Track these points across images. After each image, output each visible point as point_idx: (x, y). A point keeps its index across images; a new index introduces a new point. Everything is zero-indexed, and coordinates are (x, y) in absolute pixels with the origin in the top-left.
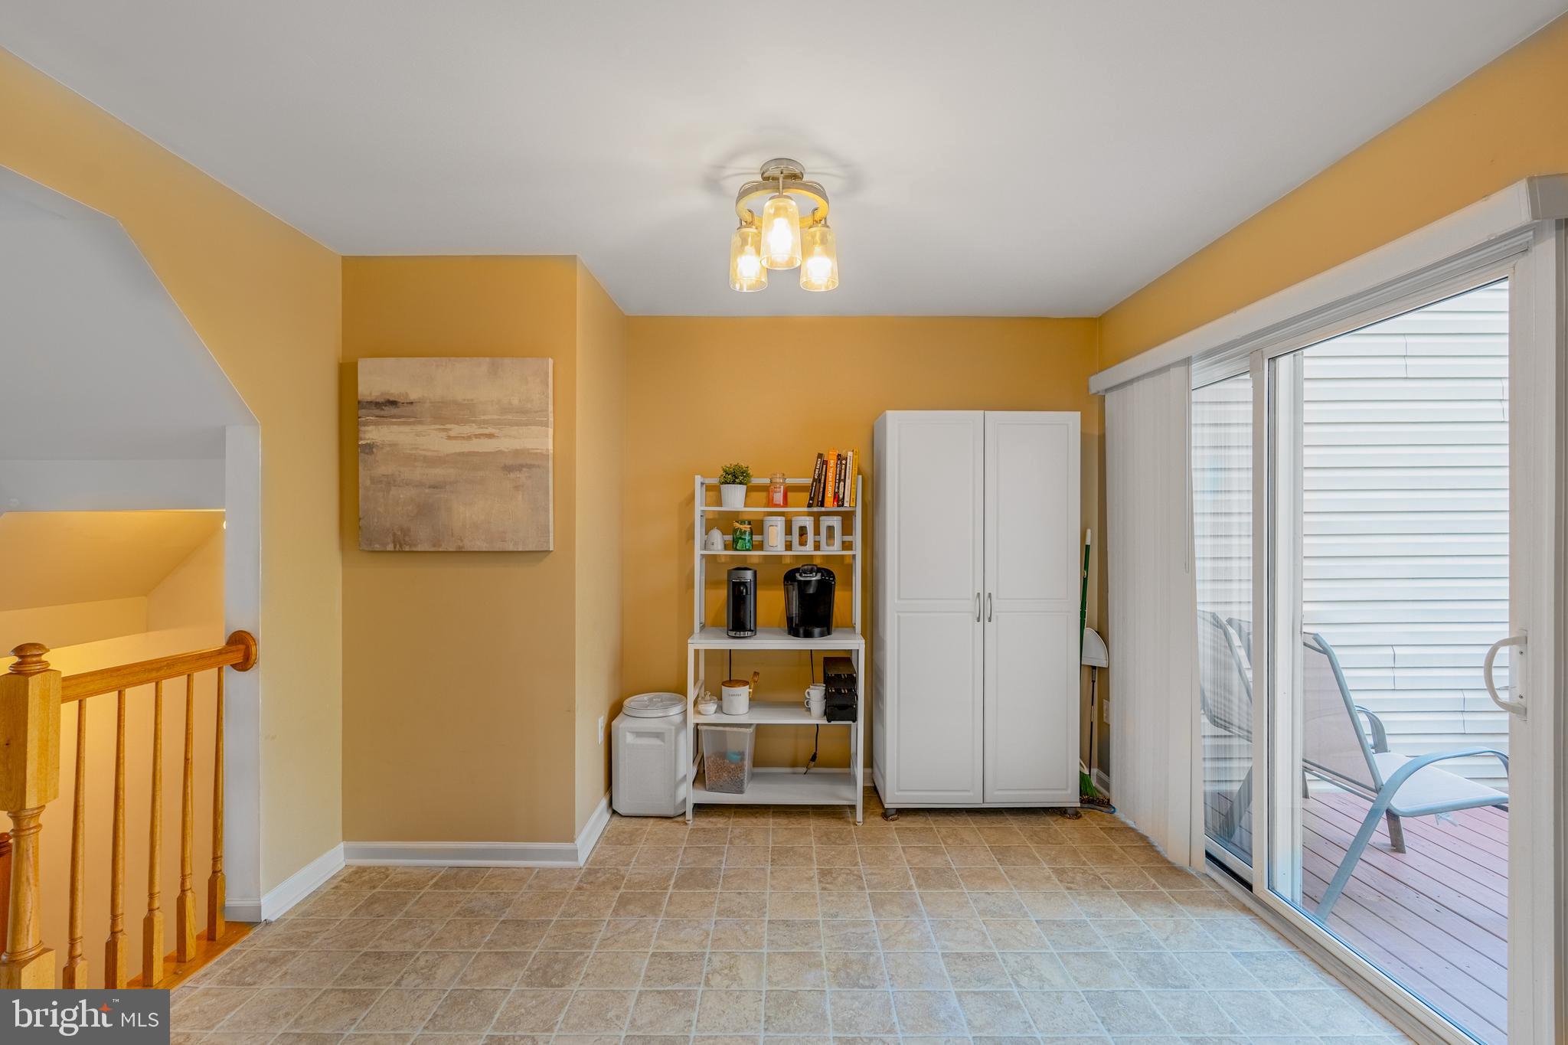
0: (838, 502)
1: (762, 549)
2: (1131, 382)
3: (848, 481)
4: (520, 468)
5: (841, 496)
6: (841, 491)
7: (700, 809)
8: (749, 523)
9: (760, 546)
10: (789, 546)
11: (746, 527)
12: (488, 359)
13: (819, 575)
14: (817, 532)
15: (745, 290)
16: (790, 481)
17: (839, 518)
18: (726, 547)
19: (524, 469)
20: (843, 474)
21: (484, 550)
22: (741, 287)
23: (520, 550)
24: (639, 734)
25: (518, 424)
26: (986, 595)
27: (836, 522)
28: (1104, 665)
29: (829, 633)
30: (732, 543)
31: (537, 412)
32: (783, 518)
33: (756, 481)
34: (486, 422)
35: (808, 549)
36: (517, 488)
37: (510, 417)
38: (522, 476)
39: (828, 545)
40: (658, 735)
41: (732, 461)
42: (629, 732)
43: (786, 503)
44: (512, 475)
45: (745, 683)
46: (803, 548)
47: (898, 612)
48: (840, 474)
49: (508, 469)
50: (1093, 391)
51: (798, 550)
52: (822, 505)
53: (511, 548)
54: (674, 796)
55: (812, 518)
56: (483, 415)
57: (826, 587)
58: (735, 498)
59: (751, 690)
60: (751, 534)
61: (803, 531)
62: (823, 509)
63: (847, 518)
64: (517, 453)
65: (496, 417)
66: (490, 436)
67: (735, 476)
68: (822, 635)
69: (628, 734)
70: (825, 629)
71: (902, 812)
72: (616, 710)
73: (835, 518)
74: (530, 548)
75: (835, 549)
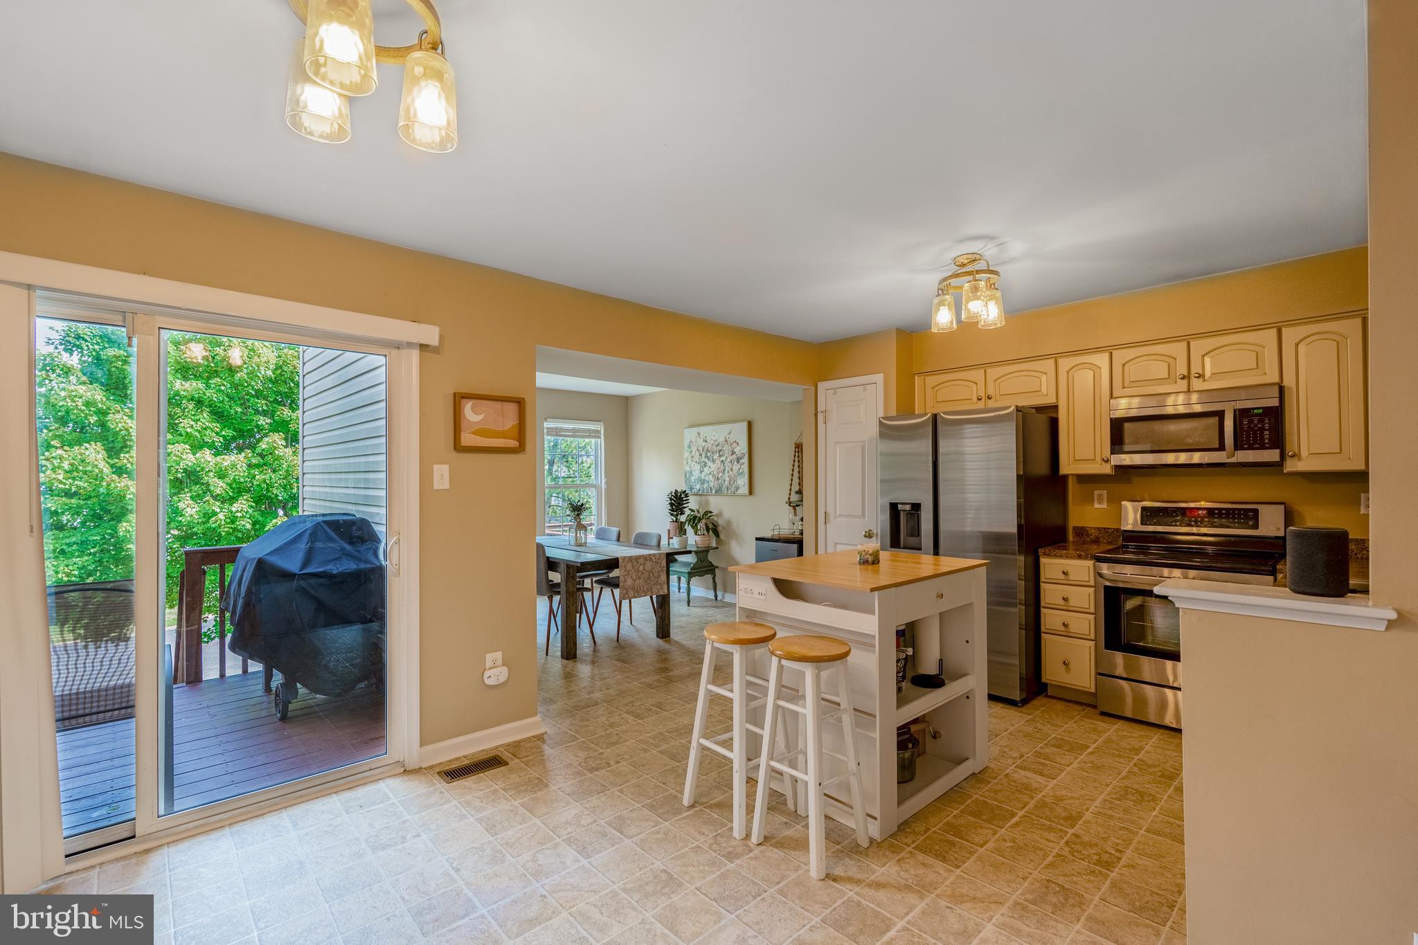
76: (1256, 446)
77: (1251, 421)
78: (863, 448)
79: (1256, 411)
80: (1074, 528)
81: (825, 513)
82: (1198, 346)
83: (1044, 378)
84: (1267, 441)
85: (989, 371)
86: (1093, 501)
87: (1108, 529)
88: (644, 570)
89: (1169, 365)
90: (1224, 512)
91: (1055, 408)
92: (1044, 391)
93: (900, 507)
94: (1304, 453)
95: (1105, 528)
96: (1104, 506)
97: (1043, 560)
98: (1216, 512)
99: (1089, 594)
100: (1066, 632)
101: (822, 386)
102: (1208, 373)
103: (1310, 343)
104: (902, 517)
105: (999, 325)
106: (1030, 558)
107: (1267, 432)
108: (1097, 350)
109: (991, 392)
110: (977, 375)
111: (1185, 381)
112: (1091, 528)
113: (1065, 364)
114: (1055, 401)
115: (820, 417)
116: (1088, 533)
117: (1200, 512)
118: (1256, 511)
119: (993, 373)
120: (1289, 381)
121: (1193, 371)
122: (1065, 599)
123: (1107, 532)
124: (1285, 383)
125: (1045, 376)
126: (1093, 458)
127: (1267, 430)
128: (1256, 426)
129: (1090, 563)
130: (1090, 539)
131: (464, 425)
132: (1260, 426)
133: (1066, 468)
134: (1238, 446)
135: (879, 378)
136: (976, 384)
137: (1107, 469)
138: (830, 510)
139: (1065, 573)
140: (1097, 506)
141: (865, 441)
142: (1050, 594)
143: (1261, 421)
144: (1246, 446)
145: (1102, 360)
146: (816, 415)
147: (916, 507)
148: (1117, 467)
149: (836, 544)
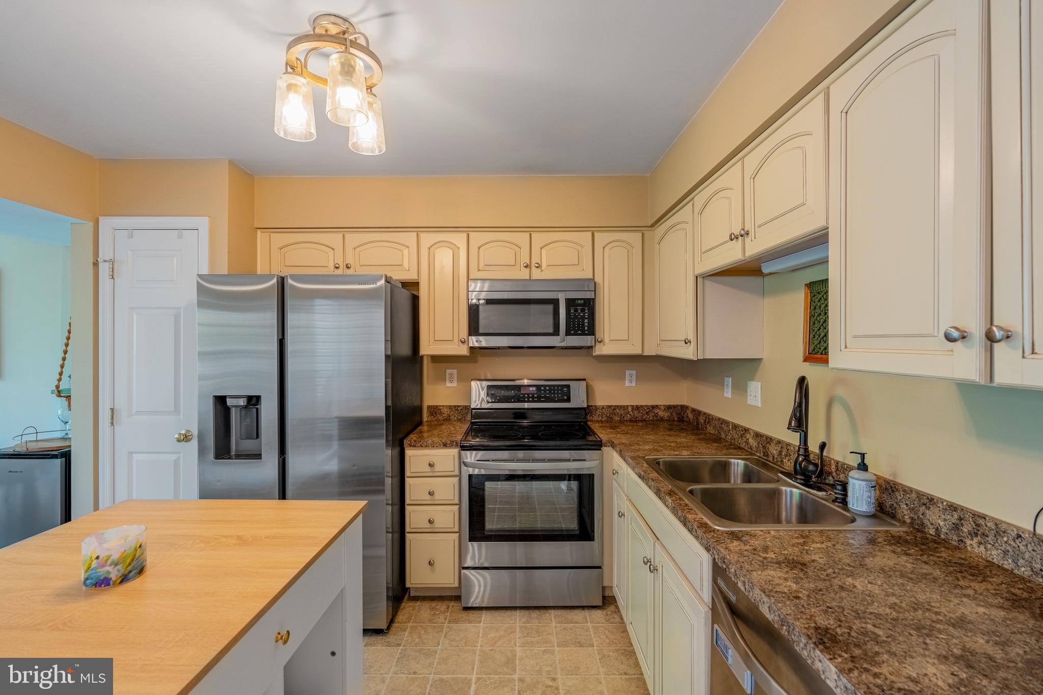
76: (579, 332)
77: (576, 310)
78: (177, 317)
79: (579, 302)
80: (429, 407)
81: (112, 410)
82: (539, 239)
83: (406, 252)
84: (586, 328)
85: (348, 236)
86: (445, 380)
87: (458, 406)
89: (515, 252)
90: (547, 388)
91: (416, 285)
92: (406, 265)
93: (230, 402)
94: (606, 340)
95: (455, 406)
96: (455, 384)
97: (409, 452)
98: (542, 388)
99: (454, 485)
100: (432, 528)
101: (106, 223)
102: (544, 265)
103: (611, 248)
104: (234, 413)
105: (377, 153)
106: (397, 450)
107: (586, 321)
108: (456, 229)
109: (349, 260)
110: (334, 239)
111: (528, 270)
112: (443, 406)
113: (427, 239)
114: (416, 278)
115: (104, 269)
116: (441, 412)
117: (531, 389)
118: (568, 386)
119: (353, 239)
120: (598, 279)
121: (533, 262)
122: (431, 494)
123: (457, 410)
124: (596, 280)
125: (407, 249)
126: (452, 339)
127: (587, 318)
128: (579, 315)
129: (454, 451)
130: (443, 417)
132: (582, 314)
133: (427, 348)
134: (568, 333)
135: (203, 223)
136: (333, 249)
137: (464, 351)
138: (120, 405)
139: (431, 465)
140: (448, 384)
141: (181, 308)
142: (415, 489)
143: (583, 310)
144: (572, 332)
145: (459, 239)
146: (96, 264)
147: (253, 401)
148: (472, 349)
149: (131, 453)
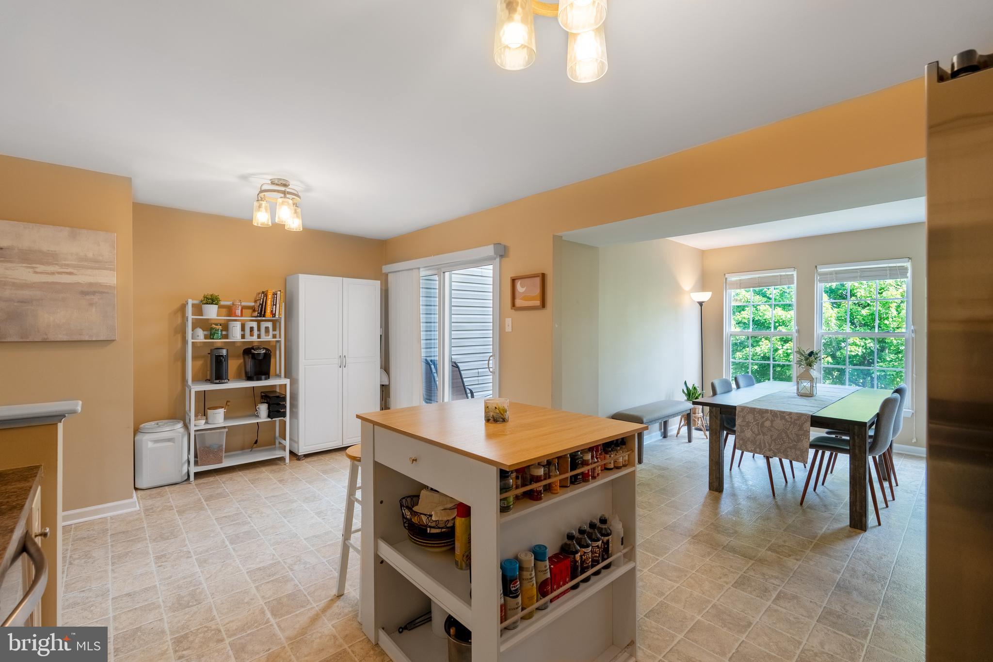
0: (272, 315)
1: (227, 339)
2: (399, 271)
3: (278, 305)
4: (94, 293)
5: (274, 312)
6: (274, 310)
7: (198, 475)
8: (220, 325)
9: (226, 337)
10: (243, 336)
11: (220, 327)
12: (68, 229)
13: (265, 350)
14: (259, 329)
15: (259, 225)
16: (244, 304)
17: (271, 323)
18: (205, 338)
19: (97, 294)
20: (275, 302)
21: (65, 340)
22: (258, 224)
23: (94, 339)
24: (156, 441)
25: (91, 268)
26: (343, 356)
27: (270, 325)
28: (387, 383)
29: (269, 378)
30: (209, 335)
31: (107, 262)
32: (240, 323)
33: (222, 303)
34: (67, 265)
35: (255, 338)
36: (91, 304)
37: (86, 264)
38: (96, 298)
39: (266, 336)
40: (169, 440)
41: (209, 292)
42: (150, 441)
43: (242, 316)
44: (88, 297)
45: (222, 407)
46: (252, 337)
47: (305, 366)
48: (274, 302)
49: (84, 293)
50: (384, 272)
51: (248, 338)
52: (264, 316)
53: (87, 338)
54: (181, 471)
55: (256, 323)
56: (65, 261)
57: (268, 356)
58: (212, 312)
59: (225, 410)
60: (222, 331)
61: (252, 329)
62: (264, 318)
63: (275, 323)
64: (91, 284)
65: (74, 263)
66: (71, 274)
67: (212, 300)
68: (266, 379)
69: (149, 442)
70: (267, 376)
71: (307, 456)
72: (136, 431)
73: (269, 323)
74: (102, 338)
75: (269, 338)
88: (772, 426)
131: (517, 295)
